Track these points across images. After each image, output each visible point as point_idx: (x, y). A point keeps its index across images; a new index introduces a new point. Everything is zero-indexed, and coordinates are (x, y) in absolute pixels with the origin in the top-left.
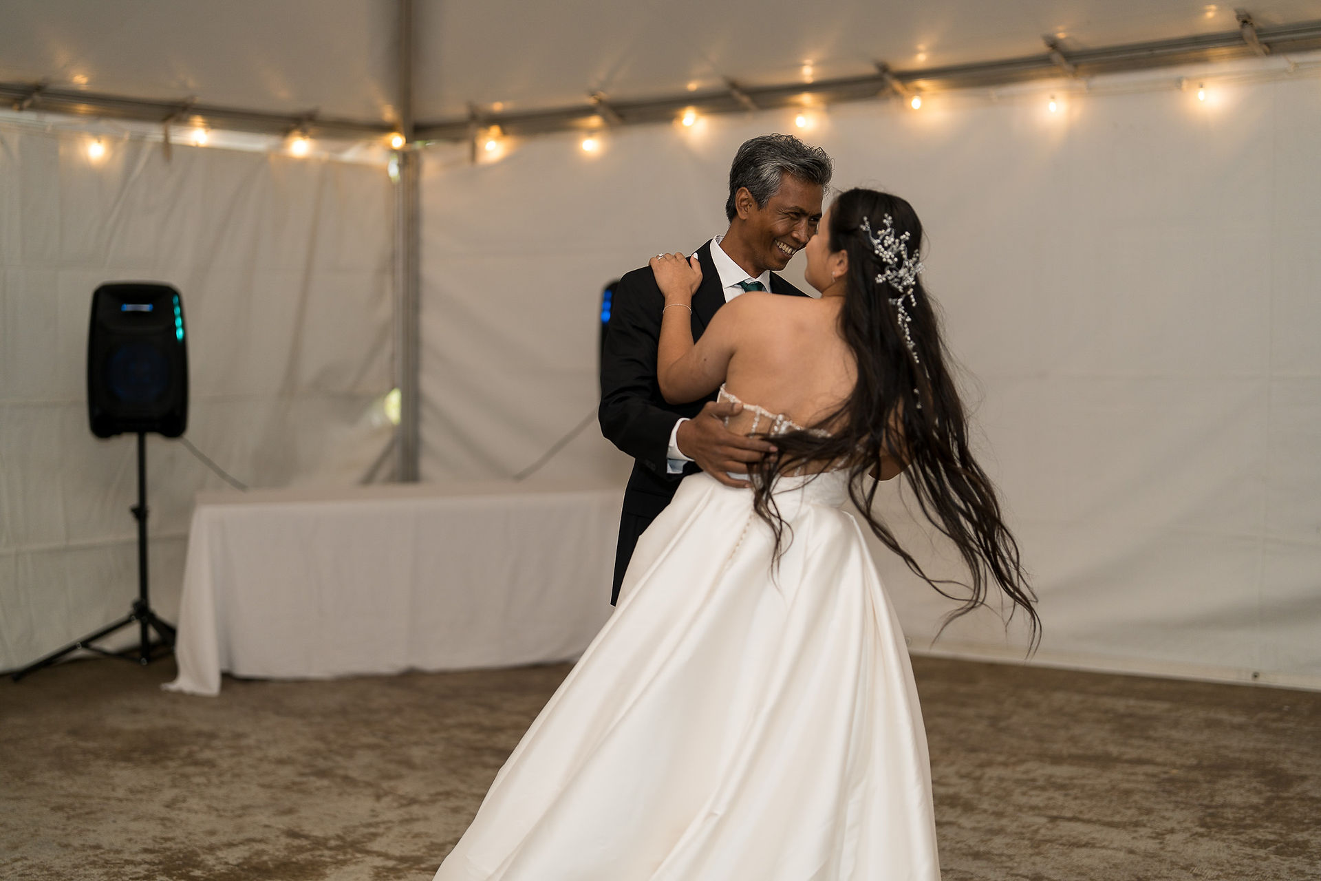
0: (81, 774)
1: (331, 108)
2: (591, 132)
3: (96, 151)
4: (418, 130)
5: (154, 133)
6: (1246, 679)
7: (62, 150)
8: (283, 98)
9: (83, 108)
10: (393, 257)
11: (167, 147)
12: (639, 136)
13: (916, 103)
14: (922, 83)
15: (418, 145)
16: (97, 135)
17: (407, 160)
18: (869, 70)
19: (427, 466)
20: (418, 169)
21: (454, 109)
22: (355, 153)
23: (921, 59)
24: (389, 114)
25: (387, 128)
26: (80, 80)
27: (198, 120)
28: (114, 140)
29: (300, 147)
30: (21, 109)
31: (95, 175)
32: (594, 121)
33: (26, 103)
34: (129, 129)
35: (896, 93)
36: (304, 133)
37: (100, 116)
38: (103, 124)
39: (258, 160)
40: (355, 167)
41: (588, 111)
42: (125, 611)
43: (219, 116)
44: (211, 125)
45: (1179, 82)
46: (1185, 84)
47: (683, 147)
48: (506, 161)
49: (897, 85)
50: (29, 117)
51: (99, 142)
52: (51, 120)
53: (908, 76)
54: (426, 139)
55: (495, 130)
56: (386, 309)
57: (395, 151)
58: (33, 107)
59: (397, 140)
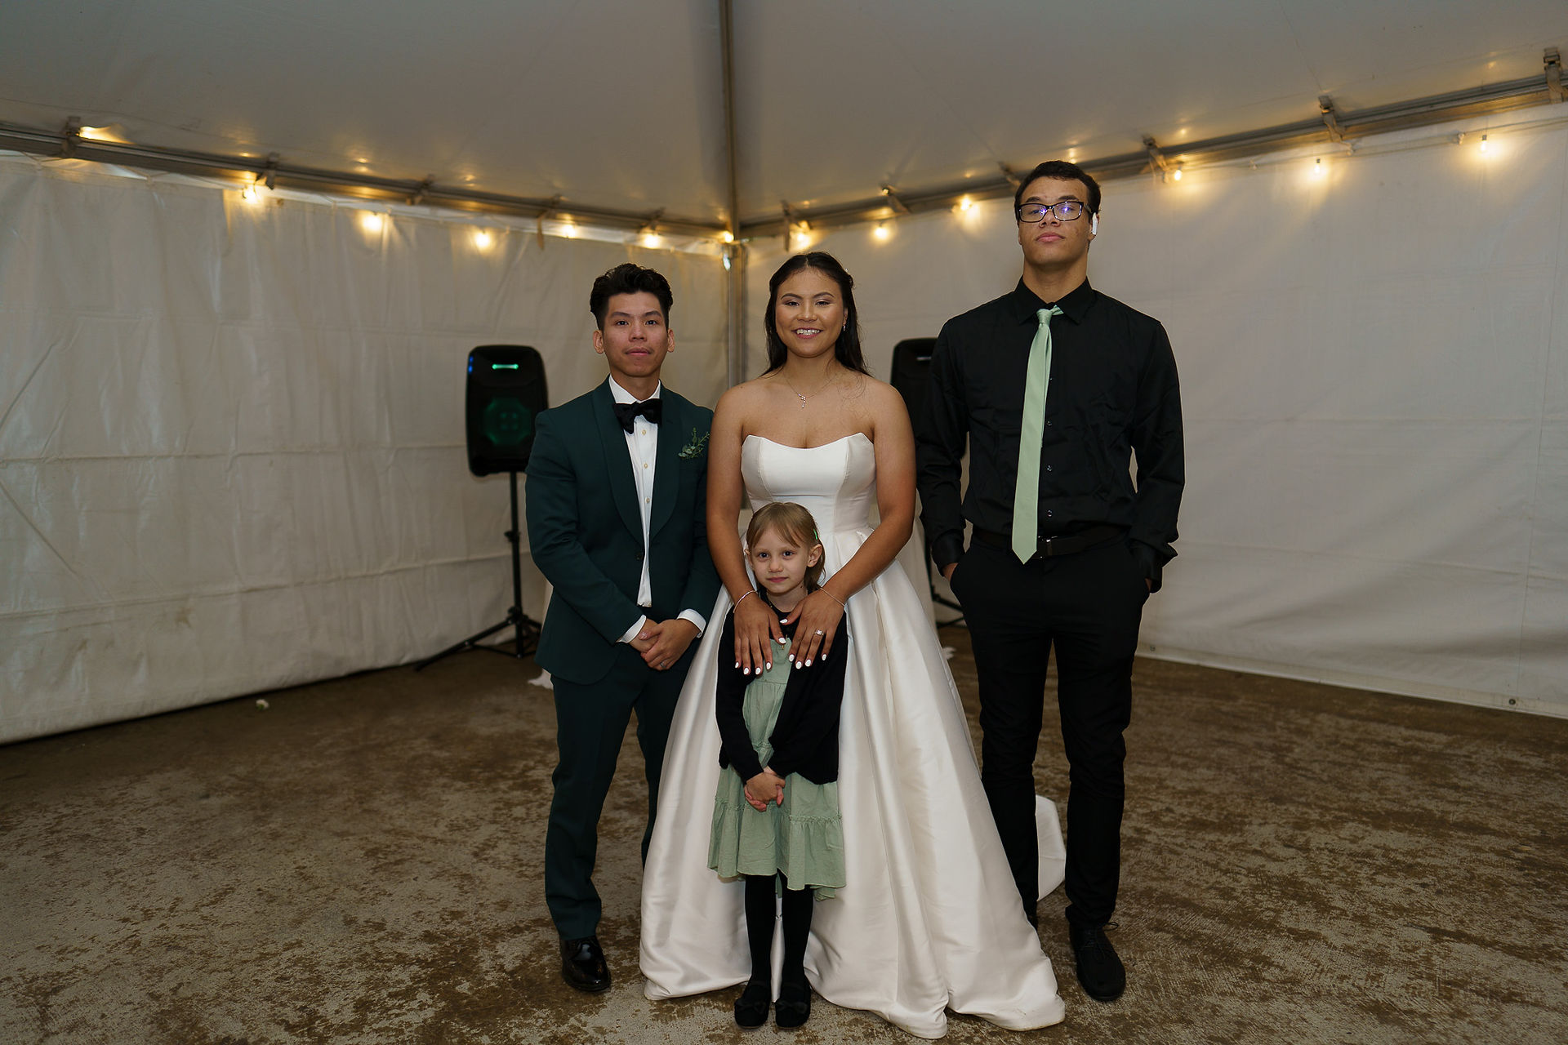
0: (417, 798)
1: (675, 209)
2: (882, 222)
3: (482, 241)
4: (743, 229)
5: (531, 227)
6: (1502, 705)
7: (454, 242)
8: (636, 198)
9: (472, 204)
10: (727, 327)
11: (540, 237)
12: (922, 223)
13: (1178, 175)
14: (1183, 157)
15: (745, 241)
16: (482, 227)
17: (735, 252)
18: (1137, 147)
20: (745, 261)
21: (773, 209)
22: (695, 247)
23: (1183, 135)
24: (722, 217)
25: (721, 227)
26: (469, 178)
27: (568, 217)
28: (498, 230)
29: (651, 240)
30: (413, 203)
31: (482, 262)
32: (885, 212)
33: (418, 199)
34: (510, 222)
35: (1158, 168)
36: (655, 229)
37: (485, 211)
38: (488, 218)
40: (694, 257)
41: (880, 203)
42: (503, 615)
43: (585, 213)
44: (578, 223)
45: (1455, 138)
46: (1462, 137)
47: (959, 230)
49: (1161, 161)
50: (423, 211)
51: (484, 232)
52: (443, 214)
53: (1171, 151)
54: (751, 237)
55: (804, 224)
57: (726, 245)
58: (424, 203)
59: (728, 237)
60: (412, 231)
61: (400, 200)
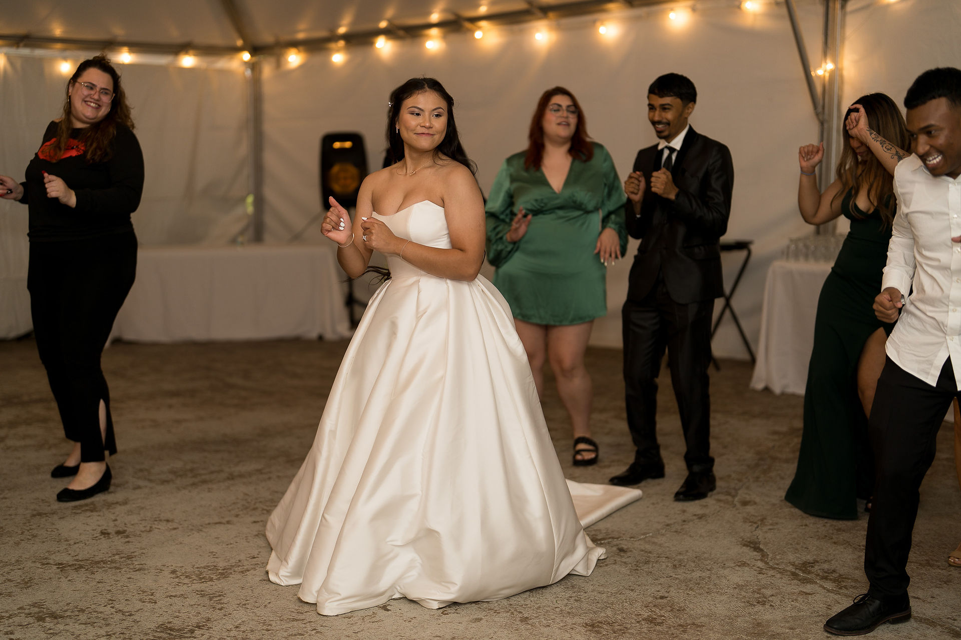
1: (200, 39)
3: (64, 66)
4: (255, 50)
7: (46, 68)
8: (175, 35)
9: (59, 46)
14: (482, 22)
15: (259, 58)
16: (65, 59)
17: (253, 67)
19: (267, 237)
20: (260, 72)
22: (222, 64)
24: (240, 43)
25: (239, 50)
26: (58, 31)
27: (124, 49)
28: (76, 60)
29: (188, 61)
30: (18, 47)
32: (340, 44)
33: (21, 44)
34: (84, 54)
36: (187, 53)
37: (65, 50)
38: (68, 53)
39: (163, 69)
40: (222, 72)
43: (137, 46)
44: (131, 51)
48: (302, 67)
49: (468, 25)
50: (25, 51)
51: (65, 62)
52: (39, 52)
53: (475, 20)
54: (262, 56)
55: (293, 49)
56: (244, 149)
57: (246, 63)
58: (26, 46)
59: (246, 56)
60: (18, 64)
61: (10, 45)
